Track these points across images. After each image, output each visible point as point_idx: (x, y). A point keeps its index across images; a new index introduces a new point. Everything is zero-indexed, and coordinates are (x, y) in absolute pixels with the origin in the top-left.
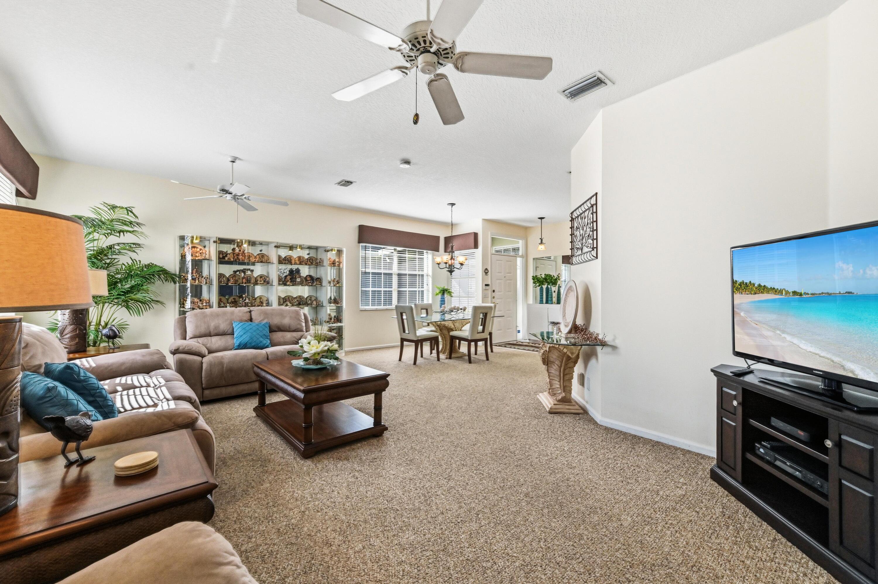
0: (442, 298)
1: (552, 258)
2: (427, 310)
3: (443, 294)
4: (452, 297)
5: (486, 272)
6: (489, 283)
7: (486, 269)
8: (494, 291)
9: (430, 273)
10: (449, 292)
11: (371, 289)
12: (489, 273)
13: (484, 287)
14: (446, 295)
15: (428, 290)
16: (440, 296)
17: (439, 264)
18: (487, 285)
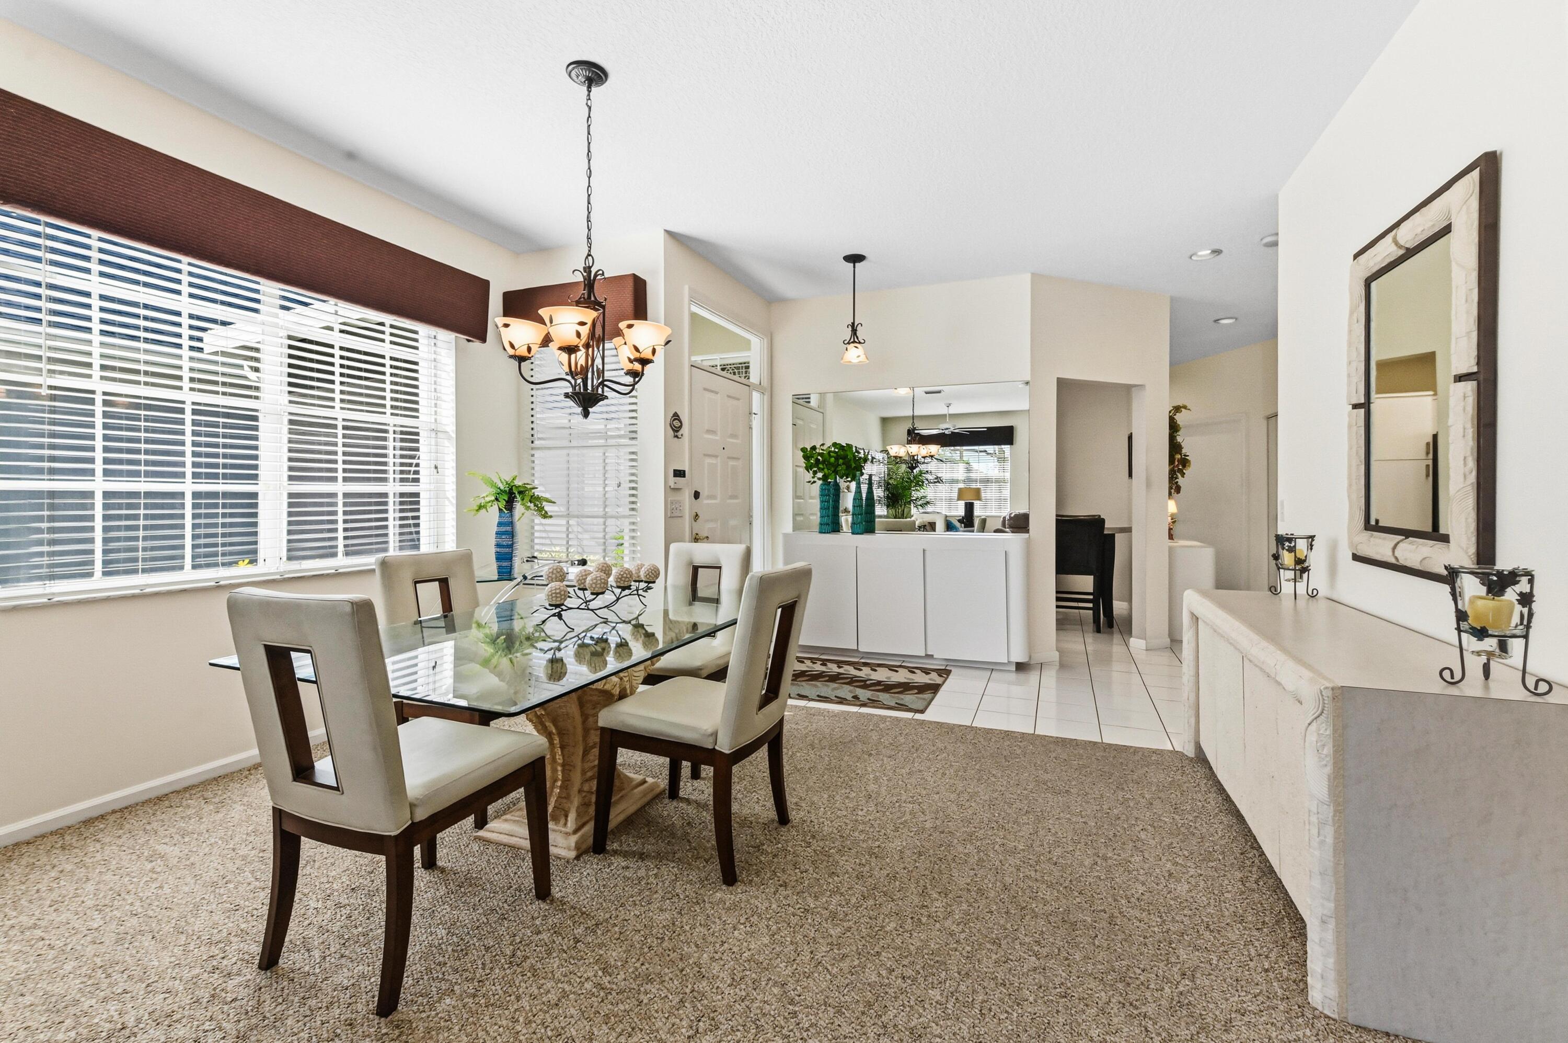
0: (500, 524)
1: (814, 402)
2: (444, 583)
3: (510, 505)
4: (545, 516)
5: (675, 425)
6: (685, 467)
7: (676, 416)
8: (697, 495)
9: (448, 422)
10: (535, 499)
11: (99, 485)
12: (685, 430)
13: (672, 480)
14: (519, 508)
15: (438, 494)
16: (493, 515)
17: (521, 359)
18: (679, 474)
